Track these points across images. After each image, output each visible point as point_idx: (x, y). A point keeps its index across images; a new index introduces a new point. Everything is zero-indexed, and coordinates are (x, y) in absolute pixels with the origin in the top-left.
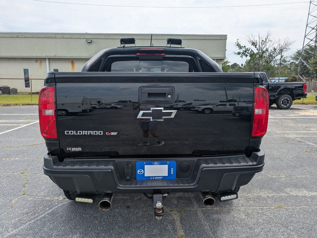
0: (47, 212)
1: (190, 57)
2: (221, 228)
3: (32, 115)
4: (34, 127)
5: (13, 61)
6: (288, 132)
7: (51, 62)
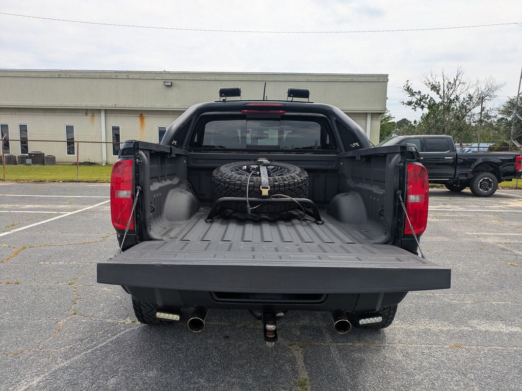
0: (109, 340)
1: (322, 115)
2: (364, 372)
3: (78, 198)
4: (83, 216)
5: (50, 114)
6: (485, 234)
7: (108, 115)
